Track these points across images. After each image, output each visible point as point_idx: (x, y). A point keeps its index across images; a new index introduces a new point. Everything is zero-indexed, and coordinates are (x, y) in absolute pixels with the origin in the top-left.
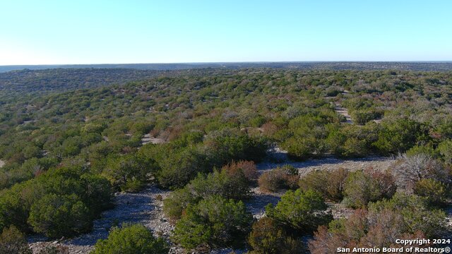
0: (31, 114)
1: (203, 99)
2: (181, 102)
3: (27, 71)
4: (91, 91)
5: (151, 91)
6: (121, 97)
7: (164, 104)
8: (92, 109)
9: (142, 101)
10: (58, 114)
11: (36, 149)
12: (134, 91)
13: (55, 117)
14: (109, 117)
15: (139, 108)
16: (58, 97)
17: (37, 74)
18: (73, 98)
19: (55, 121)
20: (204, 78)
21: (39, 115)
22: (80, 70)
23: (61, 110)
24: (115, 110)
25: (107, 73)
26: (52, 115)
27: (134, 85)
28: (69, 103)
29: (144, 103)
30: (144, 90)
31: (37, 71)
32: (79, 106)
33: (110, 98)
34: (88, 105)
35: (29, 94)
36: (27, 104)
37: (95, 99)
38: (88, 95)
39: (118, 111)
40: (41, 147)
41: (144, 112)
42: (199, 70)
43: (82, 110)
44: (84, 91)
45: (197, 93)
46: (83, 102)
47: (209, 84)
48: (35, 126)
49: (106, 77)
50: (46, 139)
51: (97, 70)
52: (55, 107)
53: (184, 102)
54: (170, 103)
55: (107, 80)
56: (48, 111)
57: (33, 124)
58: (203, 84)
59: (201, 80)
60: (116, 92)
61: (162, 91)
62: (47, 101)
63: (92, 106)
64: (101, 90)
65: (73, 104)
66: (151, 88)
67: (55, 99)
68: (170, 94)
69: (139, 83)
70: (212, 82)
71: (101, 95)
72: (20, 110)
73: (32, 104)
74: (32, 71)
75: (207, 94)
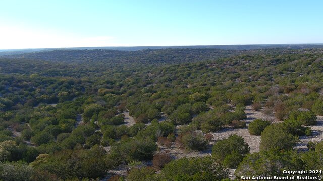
0: (151, 80)
1: (281, 73)
2: (262, 76)
3: (149, 50)
4: (192, 65)
5: (235, 66)
6: (213, 70)
7: (248, 76)
8: (192, 78)
9: (229, 73)
10: (169, 80)
11: (156, 110)
12: (222, 65)
13: (167, 83)
14: (205, 85)
15: (227, 79)
16: (169, 68)
17: (156, 52)
18: (179, 70)
19: (167, 86)
20: (279, 56)
21: (157, 81)
22: (183, 49)
23: (171, 78)
24: (209, 80)
25: (201, 52)
26: (165, 82)
27: (222, 61)
28: (176, 73)
29: (231, 75)
30: (230, 65)
31: (156, 50)
32: (183, 75)
33: (204, 70)
34: (189, 75)
35: (150, 66)
36: (149, 72)
37: (194, 70)
38: (189, 68)
39: (212, 81)
40: (160, 109)
41: (232, 82)
42: (270, 50)
43: (185, 78)
44: (186, 65)
45: (275, 68)
46: (186, 73)
47: (284, 61)
48: (154, 89)
49: (200, 55)
50: (164, 102)
51: (194, 49)
52: (167, 76)
53: (264, 75)
54: (253, 76)
55: (201, 56)
56: (162, 79)
57: (153, 87)
58: (278, 61)
59: (277, 58)
60: (209, 66)
61: (245, 66)
62: (162, 71)
63: (192, 76)
64: (198, 64)
65: (179, 74)
66: (236, 64)
67: (167, 69)
68: (251, 68)
69: (225, 60)
70: (286, 60)
71: (198, 68)
72: (144, 77)
73: (152, 73)
74: (152, 50)
75: (285, 70)
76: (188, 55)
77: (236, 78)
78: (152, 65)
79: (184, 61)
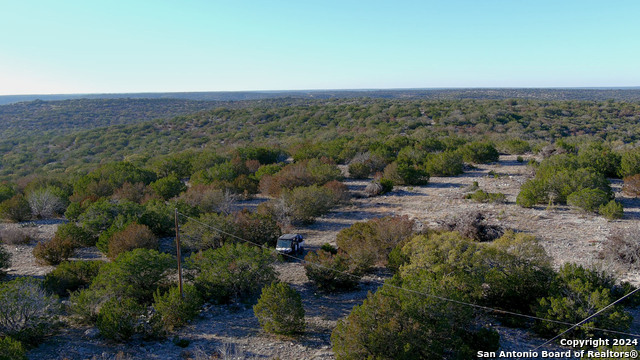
0: (56, 155)
1: (266, 134)
2: (239, 138)
3: (38, 103)
4: (129, 127)
5: (205, 127)
6: (167, 134)
7: (218, 140)
8: (131, 148)
9: (193, 138)
10: (89, 153)
12: (183, 127)
13: (87, 158)
15: (188, 145)
16: (87, 134)
17: (54, 107)
18: (107, 136)
19: (87, 161)
20: (273, 110)
21: (67, 156)
22: (112, 101)
23: (93, 150)
24: (160, 149)
25: (149, 104)
26: (82, 155)
27: (183, 119)
28: (101, 142)
29: (194, 140)
30: (196, 126)
31: (53, 103)
32: (115, 145)
33: (153, 135)
34: (126, 143)
36: (47, 143)
37: (134, 136)
38: (125, 132)
39: (164, 150)
41: (194, 150)
43: (119, 149)
44: (120, 127)
45: (260, 128)
46: (120, 140)
47: (278, 117)
49: (147, 111)
51: (135, 100)
52: (85, 146)
53: (242, 138)
54: (226, 139)
55: (148, 114)
56: (76, 151)
58: (269, 117)
59: (268, 112)
60: (161, 129)
61: (219, 126)
62: (73, 140)
63: (131, 145)
64: (142, 125)
65: (107, 143)
66: (206, 123)
67: (83, 136)
68: (228, 129)
69: (189, 117)
70: (281, 115)
71: (142, 132)
72: (40, 152)
73: (54, 143)
74: (46, 103)
75: (272, 129)
76: (124, 112)
77: (200, 144)
78: (50, 131)
79: (117, 122)
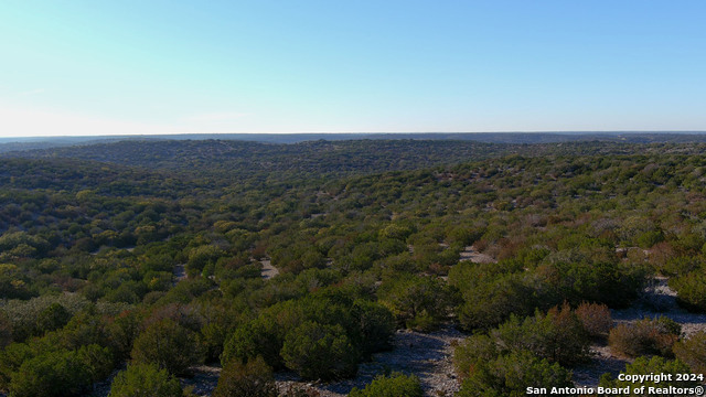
0: (321, 205)
1: (574, 194)
2: (537, 197)
3: (322, 142)
4: (406, 174)
5: (493, 178)
6: (446, 186)
7: (508, 199)
8: (403, 202)
9: (478, 192)
10: (356, 206)
11: (318, 255)
12: (466, 177)
13: (352, 211)
14: (425, 215)
15: (470, 203)
16: (359, 181)
17: (336, 147)
18: (379, 184)
19: (350, 217)
20: (581, 160)
21: (332, 207)
22: (394, 142)
23: (361, 201)
24: (435, 205)
25: (432, 147)
26: (348, 208)
27: (468, 167)
28: (372, 191)
29: (479, 196)
30: (482, 176)
31: (336, 143)
32: (386, 196)
33: (430, 185)
34: (398, 195)
35: (323, 176)
36: (318, 189)
37: (409, 186)
38: (400, 180)
39: (438, 208)
40: (325, 254)
41: (477, 210)
42: (578, 144)
43: (389, 202)
44: (395, 175)
45: (565, 184)
46: (392, 190)
47: (589, 169)
48: (324, 222)
49: (430, 153)
50: (333, 242)
51: (418, 142)
52: (354, 197)
53: (541, 197)
54: (520, 197)
55: (430, 157)
56: (342, 202)
57: (322, 218)
58: (577, 169)
59: (575, 162)
60: (441, 178)
61: (510, 178)
62: (344, 187)
63: (403, 198)
64: (419, 173)
65: (378, 193)
66: (494, 173)
67: (355, 184)
68: (522, 182)
69: (475, 165)
70: (593, 166)
71: (419, 181)
72: (308, 199)
73: (324, 190)
74: (329, 143)
75: (582, 186)
77: (486, 202)
78: (328, 173)
